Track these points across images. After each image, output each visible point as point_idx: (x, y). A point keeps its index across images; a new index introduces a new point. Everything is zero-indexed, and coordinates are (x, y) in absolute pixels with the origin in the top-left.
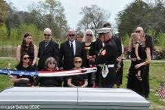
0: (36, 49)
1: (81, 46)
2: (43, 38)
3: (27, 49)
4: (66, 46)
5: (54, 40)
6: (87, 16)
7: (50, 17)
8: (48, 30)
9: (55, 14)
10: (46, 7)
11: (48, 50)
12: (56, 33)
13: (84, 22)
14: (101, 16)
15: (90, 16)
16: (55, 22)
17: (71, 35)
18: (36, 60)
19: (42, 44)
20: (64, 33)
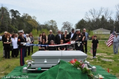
0: (47, 37)
1: (63, 36)
2: (49, 34)
3: (44, 37)
4: (57, 36)
5: (53, 34)
6: (65, 25)
7: (52, 26)
8: (51, 31)
9: (54, 25)
10: (50, 23)
11: (51, 37)
12: (54, 31)
13: (64, 27)
14: (69, 25)
15: (66, 25)
16: (54, 28)
17: (59, 32)
18: (47, 41)
19: (49, 36)
20: (57, 31)
